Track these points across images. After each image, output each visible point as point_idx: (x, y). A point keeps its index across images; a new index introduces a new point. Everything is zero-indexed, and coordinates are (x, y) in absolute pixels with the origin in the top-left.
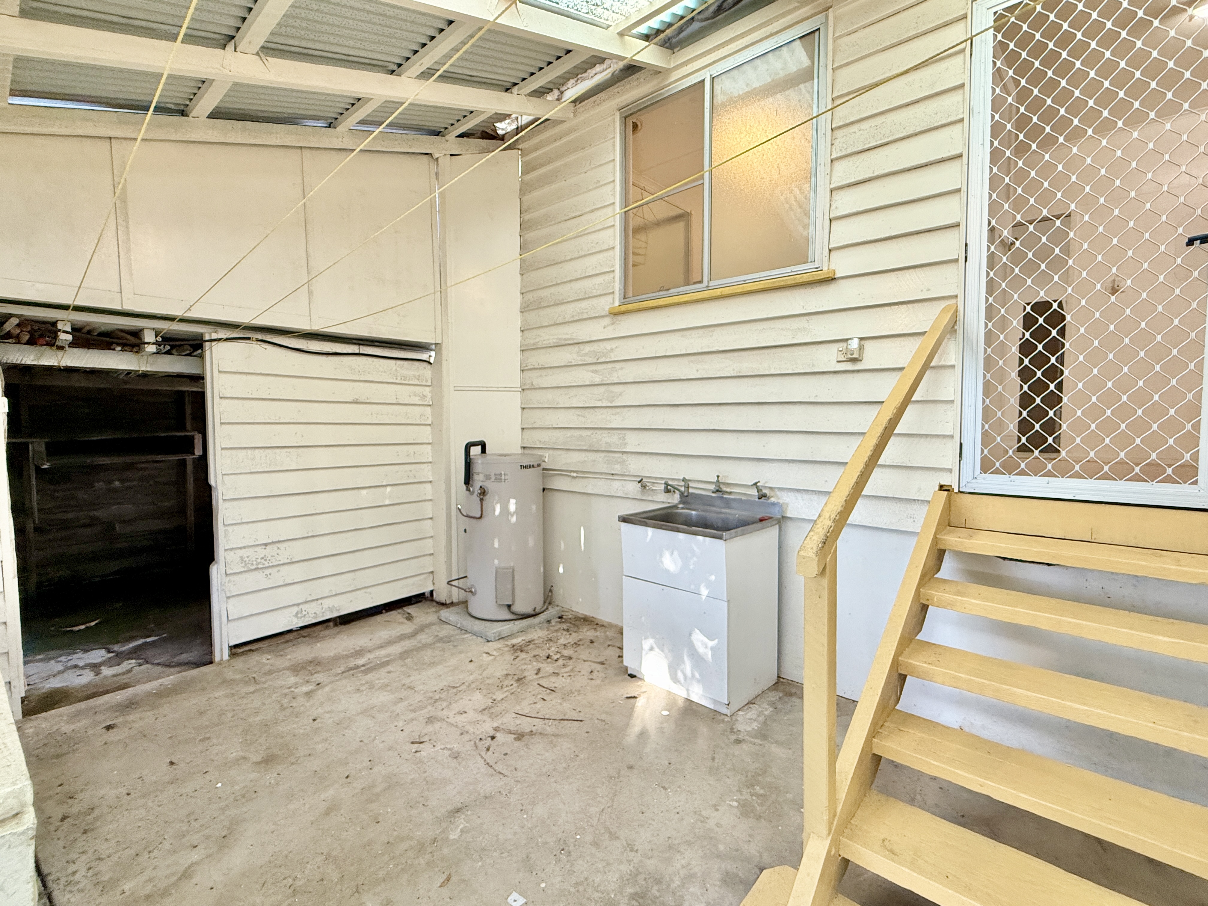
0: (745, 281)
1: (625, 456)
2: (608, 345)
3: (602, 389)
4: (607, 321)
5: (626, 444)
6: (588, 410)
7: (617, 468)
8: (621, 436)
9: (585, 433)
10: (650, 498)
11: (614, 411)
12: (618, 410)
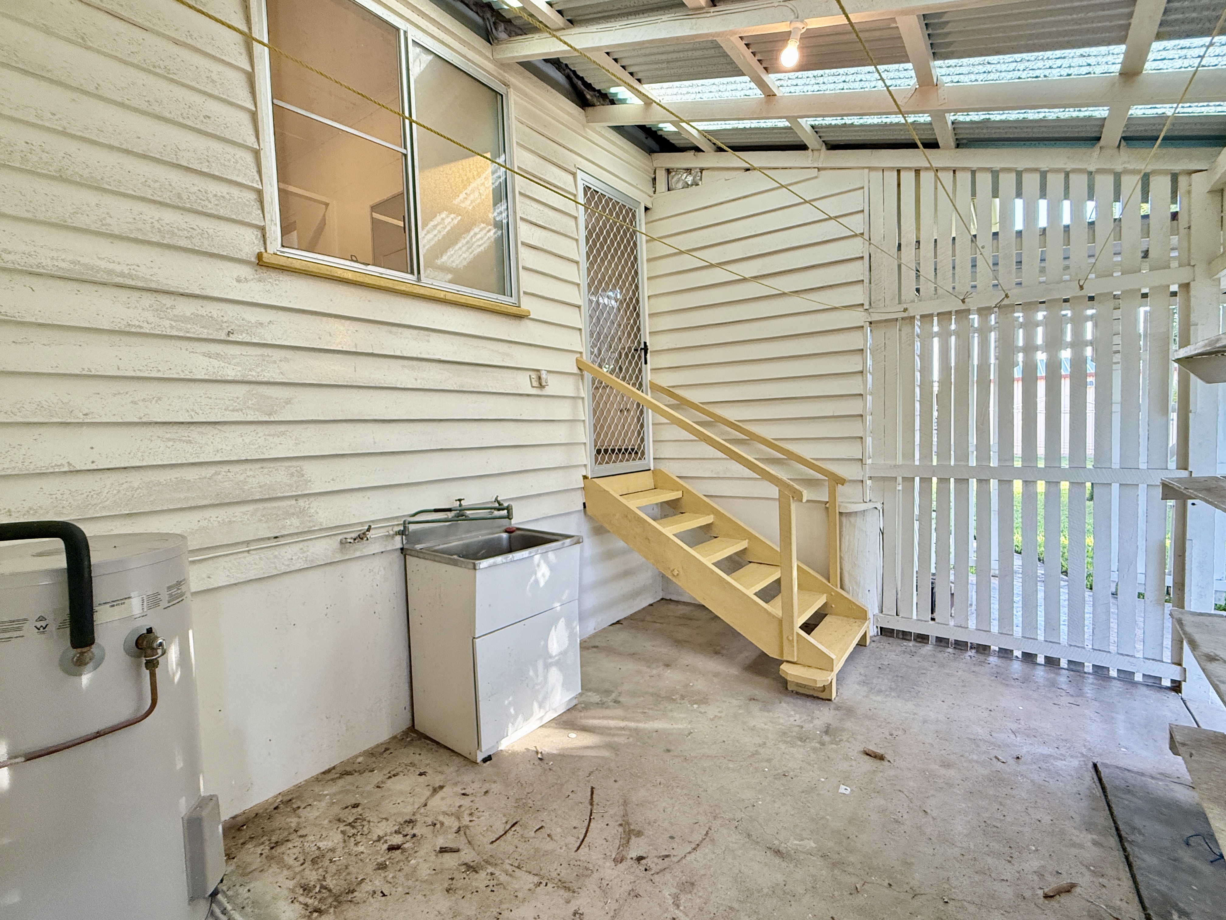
0: (458, 291)
1: (302, 502)
2: (252, 316)
3: (241, 390)
4: (245, 271)
5: (307, 482)
6: (203, 429)
7: (293, 524)
8: (293, 470)
9: (192, 474)
10: (358, 554)
11: (272, 429)
12: (283, 428)
